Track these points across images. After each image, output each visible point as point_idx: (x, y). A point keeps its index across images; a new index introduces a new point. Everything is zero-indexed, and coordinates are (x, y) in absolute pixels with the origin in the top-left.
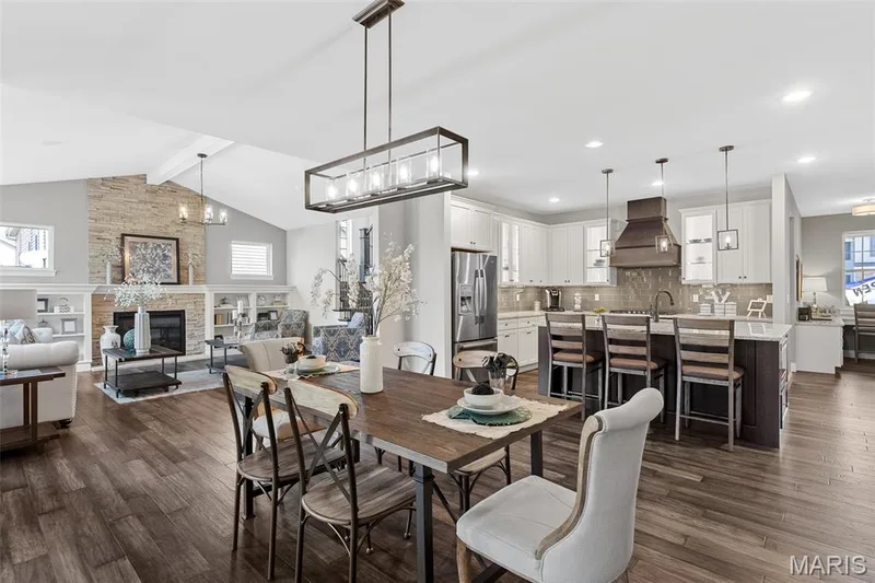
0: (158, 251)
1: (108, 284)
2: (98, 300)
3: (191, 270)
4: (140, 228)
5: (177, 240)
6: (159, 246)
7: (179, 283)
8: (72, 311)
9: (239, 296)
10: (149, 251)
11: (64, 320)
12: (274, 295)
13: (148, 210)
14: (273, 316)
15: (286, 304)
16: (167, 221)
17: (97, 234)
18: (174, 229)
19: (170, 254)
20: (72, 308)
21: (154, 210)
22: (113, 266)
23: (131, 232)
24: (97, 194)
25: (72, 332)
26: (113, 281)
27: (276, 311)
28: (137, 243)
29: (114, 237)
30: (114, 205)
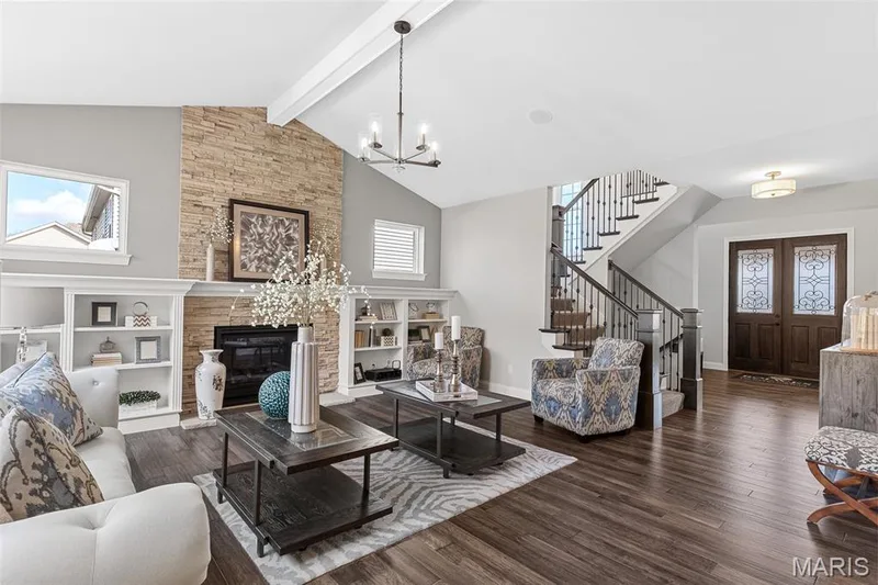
0: (281, 230)
1: (209, 281)
2: (194, 306)
4: (254, 192)
5: (306, 214)
6: (282, 221)
8: (154, 327)
9: (384, 304)
10: (268, 229)
11: (140, 340)
12: (427, 304)
13: (267, 164)
14: (425, 335)
15: (441, 317)
16: (292, 183)
17: (195, 198)
18: (303, 198)
19: (296, 236)
20: (154, 320)
21: (275, 166)
22: (217, 252)
23: (243, 198)
24: (195, 133)
25: (152, 361)
26: (217, 276)
27: (428, 327)
28: (252, 215)
29: (218, 204)
30: (220, 153)
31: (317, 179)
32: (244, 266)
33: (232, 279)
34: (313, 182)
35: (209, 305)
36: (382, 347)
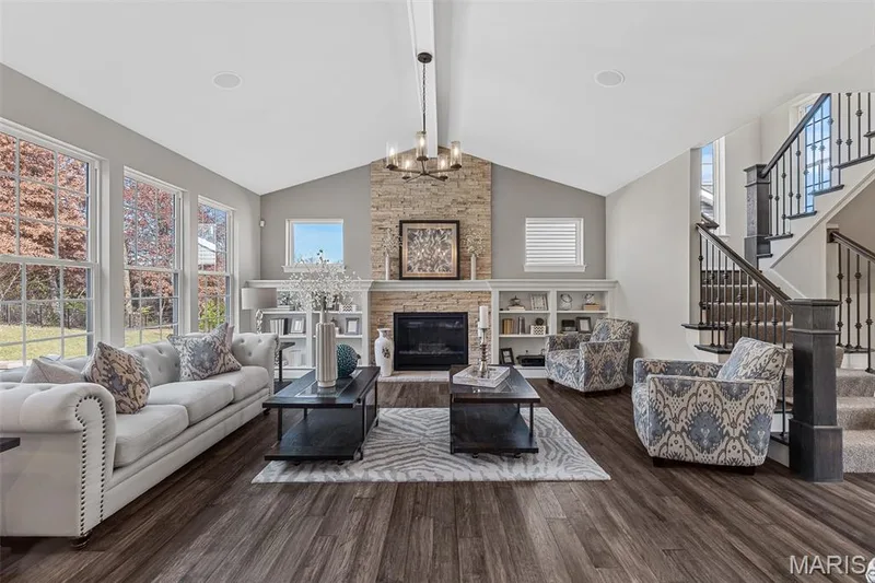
0: (437, 238)
1: (387, 280)
2: (376, 297)
3: (473, 259)
4: (418, 213)
5: (457, 222)
6: (438, 231)
7: (458, 278)
8: (354, 311)
9: (534, 294)
10: (427, 239)
11: (348, 320)
12: (586, 295)
13: (428, 189)
14: (584, 326)
15: (604, 309)
16: (448, 200)
17: (379, 223)
18: (455, 210)
19: (450, 241)
20: (354, 307)
21: (434, 189)
22: (391, 259)
23: (409, 218)
24: (379, 179)
25: (353, 334)
26: (392, 276)
27: (589, 319)
28: (415, 230)
29: (393, 225)
30: (394, 189)
31: (467, 193)
32: (409, 268)
33: (401, 278)
34: (464, 196)
35: (390, 297)
36: (532, 335)
